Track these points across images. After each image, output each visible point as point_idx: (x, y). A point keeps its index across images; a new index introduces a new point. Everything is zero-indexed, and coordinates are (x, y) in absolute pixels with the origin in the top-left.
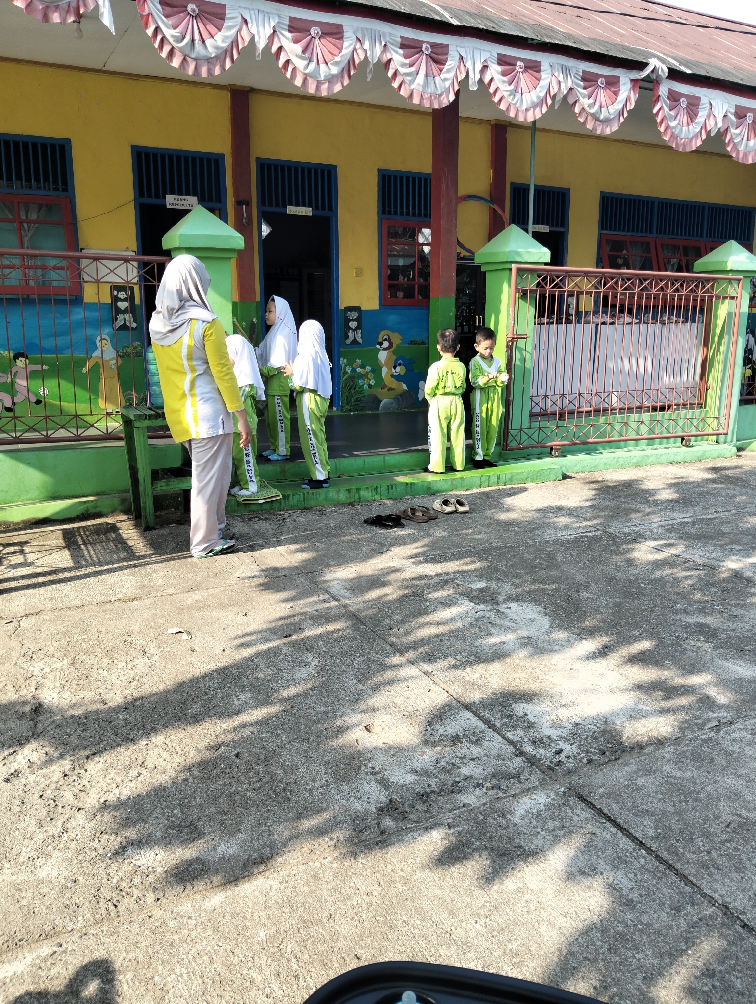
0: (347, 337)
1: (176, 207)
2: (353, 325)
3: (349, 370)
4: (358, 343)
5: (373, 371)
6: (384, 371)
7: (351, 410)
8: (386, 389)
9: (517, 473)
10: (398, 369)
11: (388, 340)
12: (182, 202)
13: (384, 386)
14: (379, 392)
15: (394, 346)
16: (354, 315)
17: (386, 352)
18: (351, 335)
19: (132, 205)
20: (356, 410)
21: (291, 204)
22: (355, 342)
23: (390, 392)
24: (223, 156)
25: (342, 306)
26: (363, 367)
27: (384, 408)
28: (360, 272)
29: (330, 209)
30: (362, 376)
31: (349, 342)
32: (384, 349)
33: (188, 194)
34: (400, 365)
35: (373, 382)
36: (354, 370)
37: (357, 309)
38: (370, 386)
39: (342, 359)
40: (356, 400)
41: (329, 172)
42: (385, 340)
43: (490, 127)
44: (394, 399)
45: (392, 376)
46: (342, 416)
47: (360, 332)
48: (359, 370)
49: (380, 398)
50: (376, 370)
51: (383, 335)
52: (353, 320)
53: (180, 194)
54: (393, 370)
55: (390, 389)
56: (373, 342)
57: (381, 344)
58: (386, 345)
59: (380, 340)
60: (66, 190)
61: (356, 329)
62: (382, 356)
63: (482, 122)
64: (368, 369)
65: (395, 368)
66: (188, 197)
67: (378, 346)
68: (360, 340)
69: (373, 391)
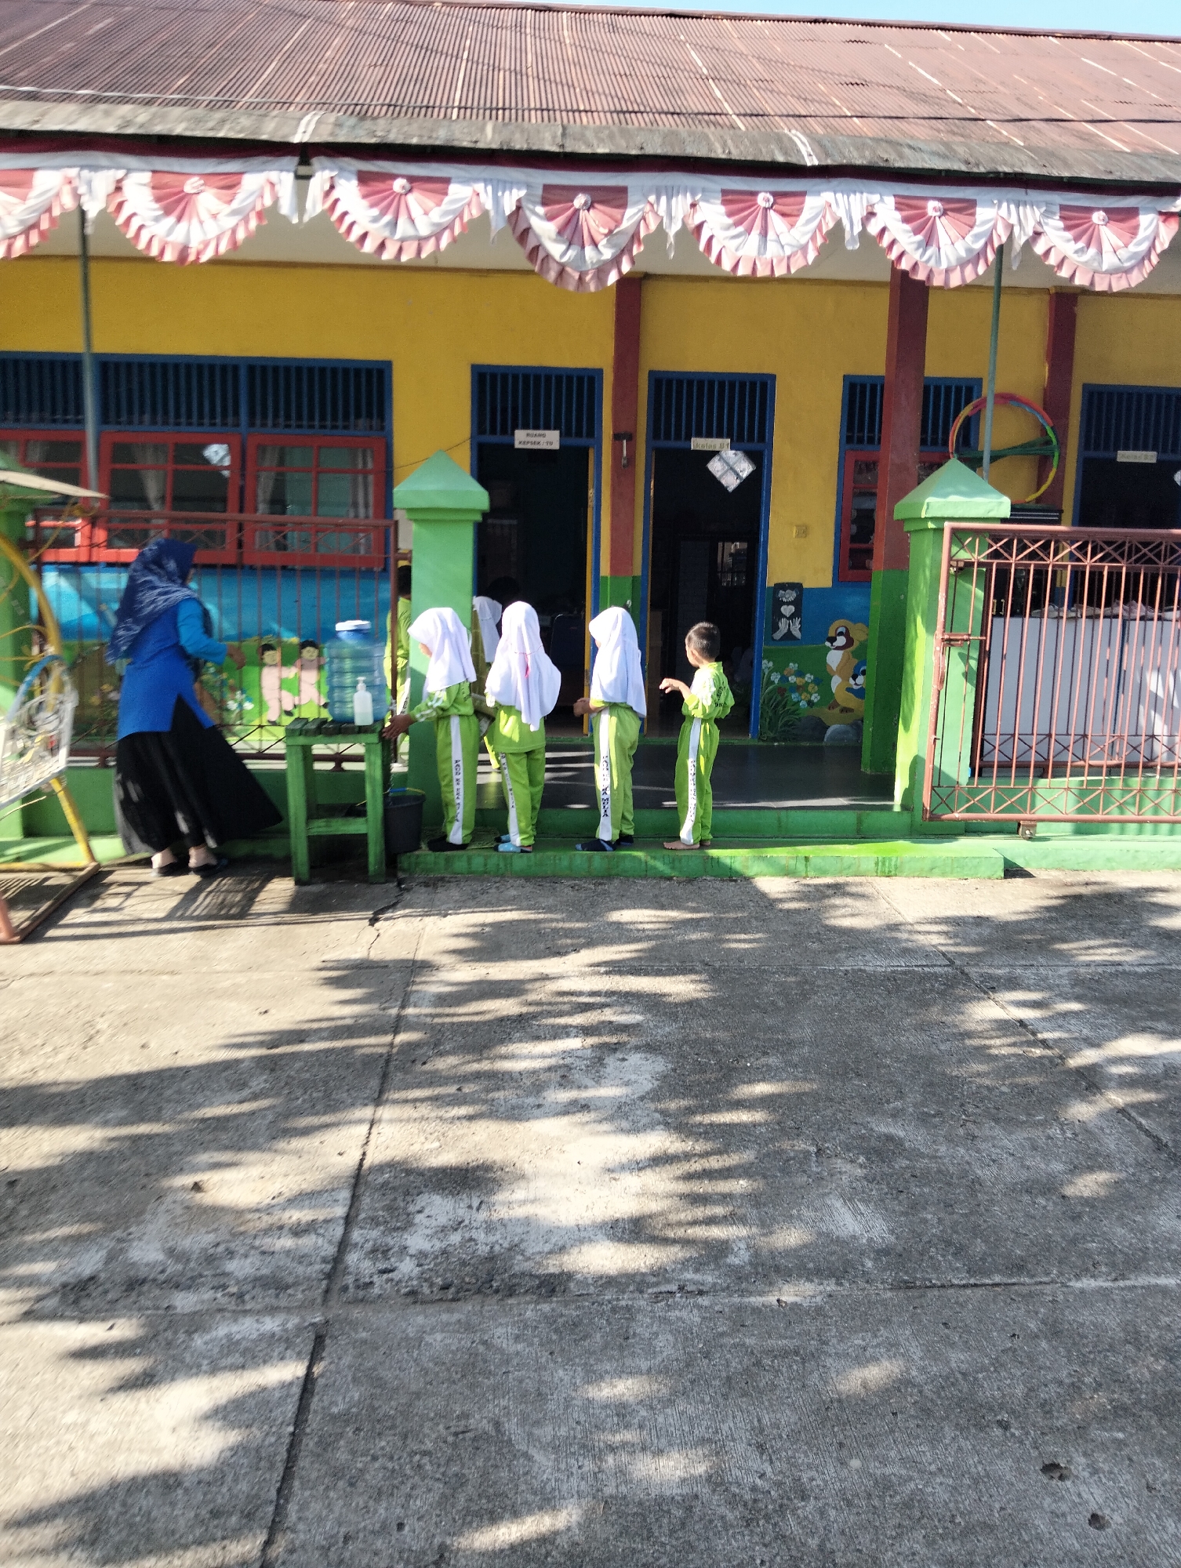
0: (776, 628)
1: (529, 446)
2: (787, 610)
3: (776, 678)
4: (794, 638)
5: (817, 681)
6: (836, 682)
7: (775, 739)
8: (837, 710)
9: (912, 859)
10: (860, 679)
11: (847, 634)
12: (537, 439)
13: (835, 705)
14: (825, 714)
15: (856, 644)
16: (790, 595)
17: (840, 653)
18: (783, 625)
19: (467, 447)
20: (785, 740)
21: (699, 435)
22: (789, 636)
23: (844, 715)
24: (600, 372)
25: (771, 582)
26: (800, 674)
27: (832, 738)
28: (804, 531)
29: (762, 438)
30: (796, 688)
31: (778, 635)
32: (838, 648)
33: (547, 427)
34: (864, 673)
35: (815, 698)
36: (784, 679)
37: (797, 587)
38: (810, 703)
39: (765, 662)
40: (785, 724)
41: (764, 386)
42: (841, 634)
43: (1047, 298)
44: (851, 725)
45: (850, 690)
46: (760, 747)
47: (797, 621)
48: (792, 679)
49: (827, 723)
50: (823, 680)
51: (838, 625)
52: (788, 604)
53: (536, 427)
54: (852, 681)
55: (845, 710)
56: (819, 637)
57: (832, 640)
58: (841, 641)
59: (831, 634)
60: (382, 428)
61: (792, 617)
62: (834, 658)
63: (1031, 291)
64: (809, 677)
65: (855, 677)
66: (547, 432)
67: (828, 644)
68: (797, 633)
69: (814, 711)
